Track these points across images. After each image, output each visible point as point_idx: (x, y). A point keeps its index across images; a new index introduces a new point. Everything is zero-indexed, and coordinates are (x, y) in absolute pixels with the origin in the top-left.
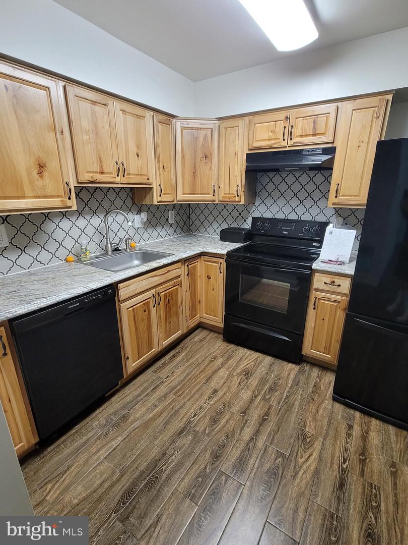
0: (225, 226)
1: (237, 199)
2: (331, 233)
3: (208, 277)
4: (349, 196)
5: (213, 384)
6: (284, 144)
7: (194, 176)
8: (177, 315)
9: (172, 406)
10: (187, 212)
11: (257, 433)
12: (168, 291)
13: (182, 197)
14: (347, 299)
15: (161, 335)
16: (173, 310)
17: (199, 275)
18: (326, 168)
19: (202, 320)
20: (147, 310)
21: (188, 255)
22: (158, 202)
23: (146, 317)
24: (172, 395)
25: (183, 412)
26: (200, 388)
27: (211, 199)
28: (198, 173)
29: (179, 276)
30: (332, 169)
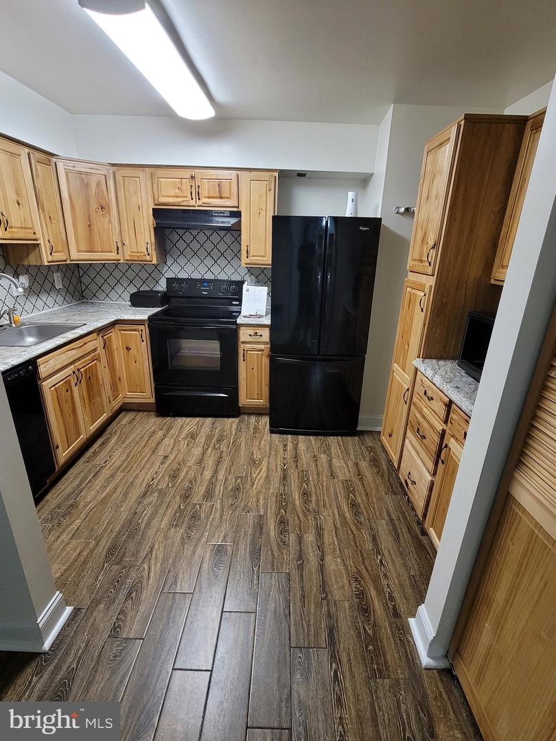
0: (133, 290)
1: (148, 258)
2: (248, 290)
3: (127, 348)
4: (257, 256)
5: (161, 452)
6: (192, 203)
7: (90, 230)
8: (100, 395)
9: (124, 481)
10: (76, 273)
11: (216, 471)
12: (87, 366)
13: (77, 255)
14: (269, 346)
15: (87, 419)
16: (95, 390)
17: (115, 348)
18: (236, 230)
19: (126, 400)
20: (69, 390)
21: (103, 324)
22: (49, 262)
23: (69, 398)
24: (119, 473)
25: (139, 481)
26: (149, 459)
27: (115, 258)
28: (94, 227)
29: (95, 350)
30: (241, 231)
